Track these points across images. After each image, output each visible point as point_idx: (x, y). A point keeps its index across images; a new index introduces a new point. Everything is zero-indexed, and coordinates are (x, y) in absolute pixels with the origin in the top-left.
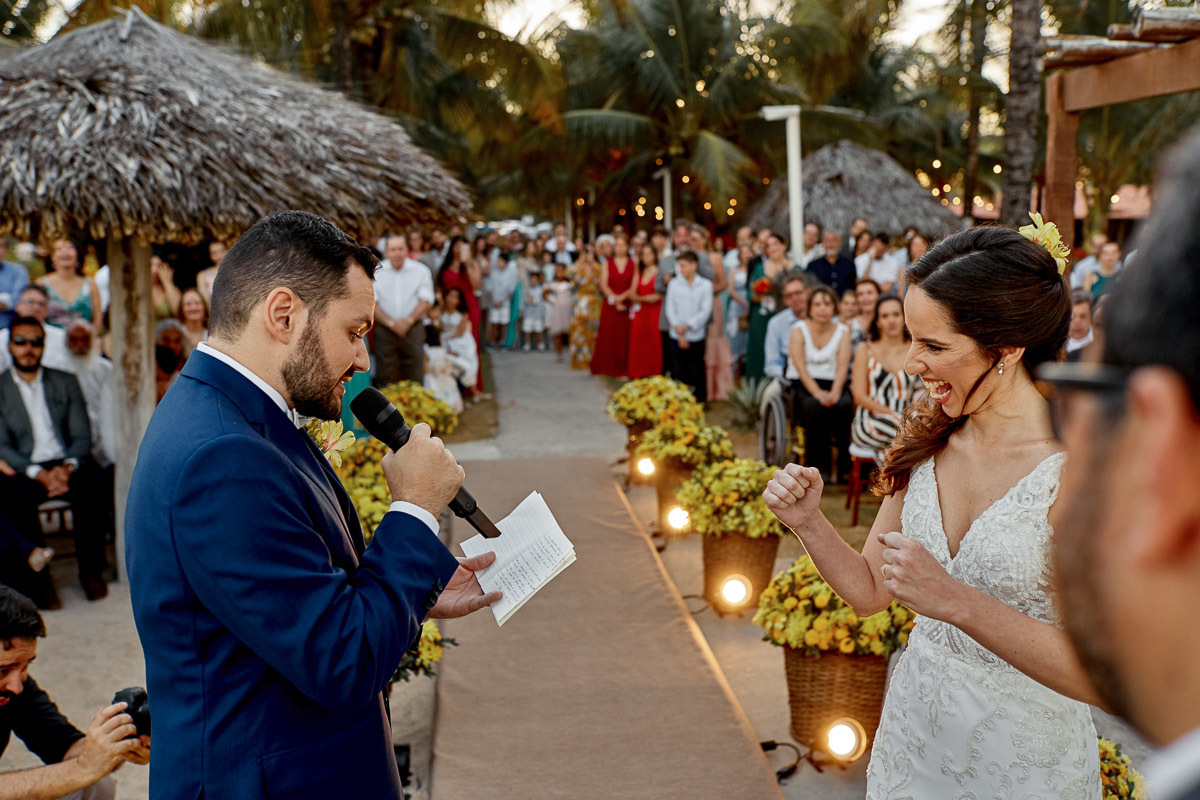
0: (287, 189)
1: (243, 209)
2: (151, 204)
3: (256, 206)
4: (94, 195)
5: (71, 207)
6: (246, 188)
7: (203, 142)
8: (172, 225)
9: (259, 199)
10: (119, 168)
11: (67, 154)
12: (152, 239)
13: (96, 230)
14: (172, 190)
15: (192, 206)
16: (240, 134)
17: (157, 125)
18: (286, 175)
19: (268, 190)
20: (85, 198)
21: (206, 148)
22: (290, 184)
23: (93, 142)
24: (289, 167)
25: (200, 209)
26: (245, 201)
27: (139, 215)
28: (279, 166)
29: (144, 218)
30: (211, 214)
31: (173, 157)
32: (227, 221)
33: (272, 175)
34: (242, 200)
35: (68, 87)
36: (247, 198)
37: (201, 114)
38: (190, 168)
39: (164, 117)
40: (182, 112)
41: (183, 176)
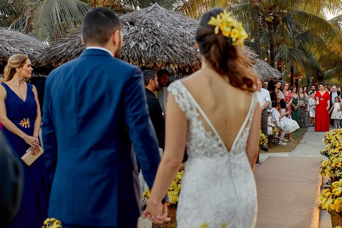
0: (181, 51)
1: (166, 57)
2: (138, 55)
3: (169, 56)
7: (158, 37)
8: (143, 61)
9: (171, 54)
10: (130, 45)
14: (144, 51)
15: (150, 55)
17: (145, 33)
19: (175, 51)
23: (126, 38)
24: (182, 44)
25: (152, 57)
26: (167, 54)
27: (133, 58)
28: (180, 44)
30: (156, 58)
31: (147, 42)
32: (160, 60)
33: (177, 47)
34: (166, 54)
35: (126, 24)
36: (168, 54)
37: (159, 29)
38: (152, 45)
39: (148, 31)
40: (154, 29)
41: (149, 47)
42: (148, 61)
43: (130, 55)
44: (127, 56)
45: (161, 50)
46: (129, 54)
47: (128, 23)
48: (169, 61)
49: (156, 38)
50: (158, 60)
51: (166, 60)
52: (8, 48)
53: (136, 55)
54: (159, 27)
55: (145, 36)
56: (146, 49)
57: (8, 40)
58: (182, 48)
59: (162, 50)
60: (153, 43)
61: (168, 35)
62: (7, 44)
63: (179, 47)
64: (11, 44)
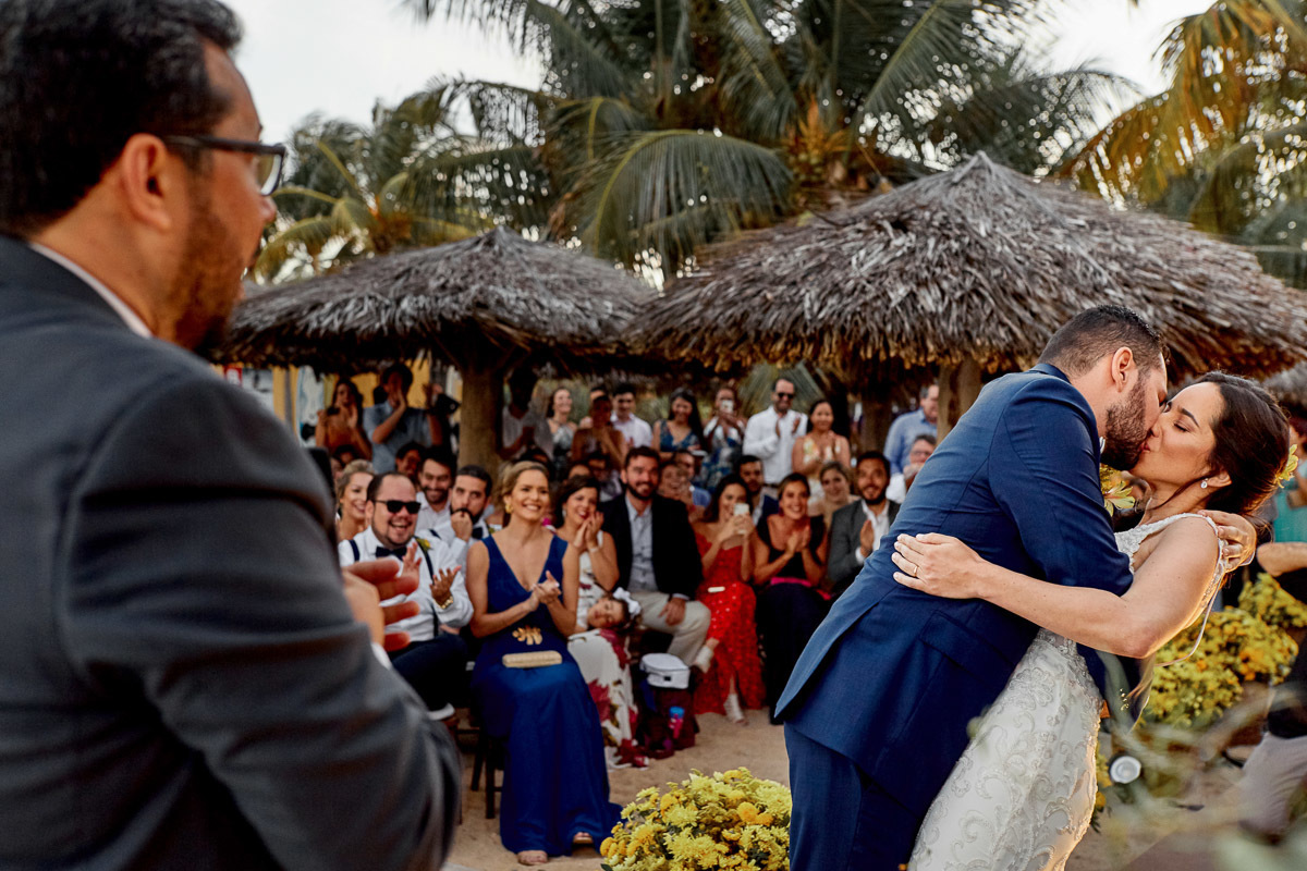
0: (1054, 314)
1: (1002, 333)
2: (913, 327)
3: (1015, 329)
4: (864, 320)
5: (843, 330)
6: (1010, 311)
7: (980, 270)
8: (931, 347)
9: (1021, 323)
10: (892, 295)
11: (851, 284)
12: (914, 361)
13: (865, 351)
14: (933, 316)
15: (951, 329)
16: (1020, 262)
17: (940, 256)
18: (1055, 300)
19: (1034, 315)
20: (856, 323)
21: (979, 275)
22: (1057, 309)
23: (878, 274)
24: (1059, 291)
25: (959, 333)
26: (1006, 325)
27: (900, 337)
28: (1050, 290)
29: (904, 340)
30: (970, 338)
31: (945, 285)
32: (983, 344)
33: (1040, 301)
34: (1003, 325)
35: (880, 228)
36: (1009, 322)
37: (985, 244)
38: (958, 294)
39: (949, 249)
40: (969, 244)
41: (950, 303)
42: (945, 347)
43: (889, 328)
44: (881, 332)
45: (988, 312)
46: (885, 324)
47: (887, 224)
48: (1012, 348)
49: (974, 271)
50: (978, 342)
51: (1002, 346)
52: (544, 302)
53: (907, 326)
54: (983, 233)
55: (940, 264)
56: (941, 309)
57: (544, 277)
58: (1059, 303)
59: (992, 312)
60: (961, 287)
61: (1014, 263)
62: (542, 288)
63: (1048, 300)
64: (553, 290)
